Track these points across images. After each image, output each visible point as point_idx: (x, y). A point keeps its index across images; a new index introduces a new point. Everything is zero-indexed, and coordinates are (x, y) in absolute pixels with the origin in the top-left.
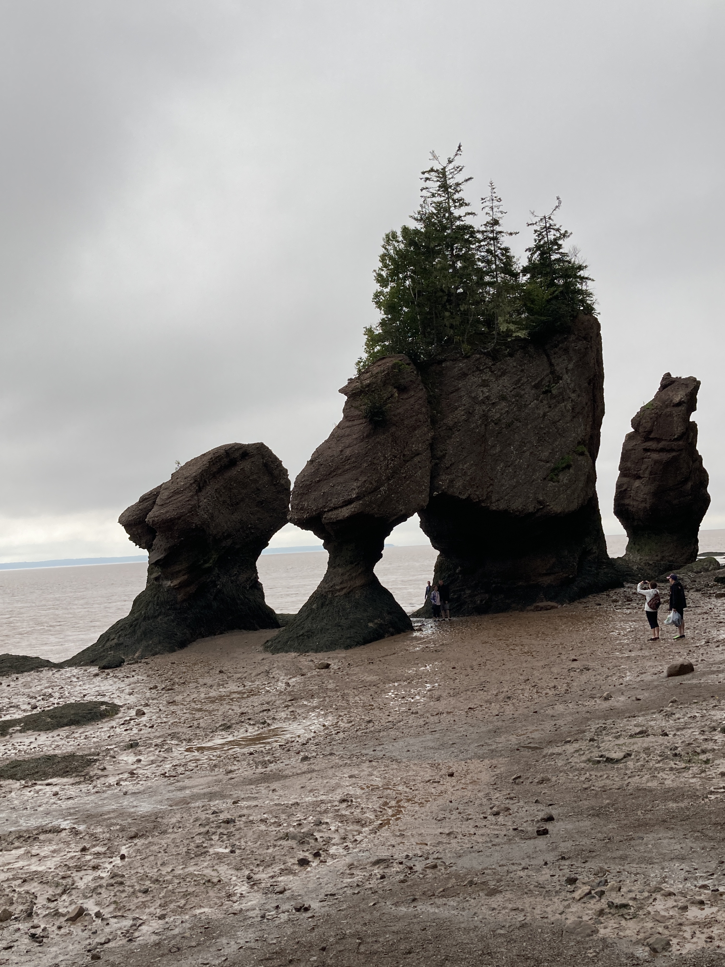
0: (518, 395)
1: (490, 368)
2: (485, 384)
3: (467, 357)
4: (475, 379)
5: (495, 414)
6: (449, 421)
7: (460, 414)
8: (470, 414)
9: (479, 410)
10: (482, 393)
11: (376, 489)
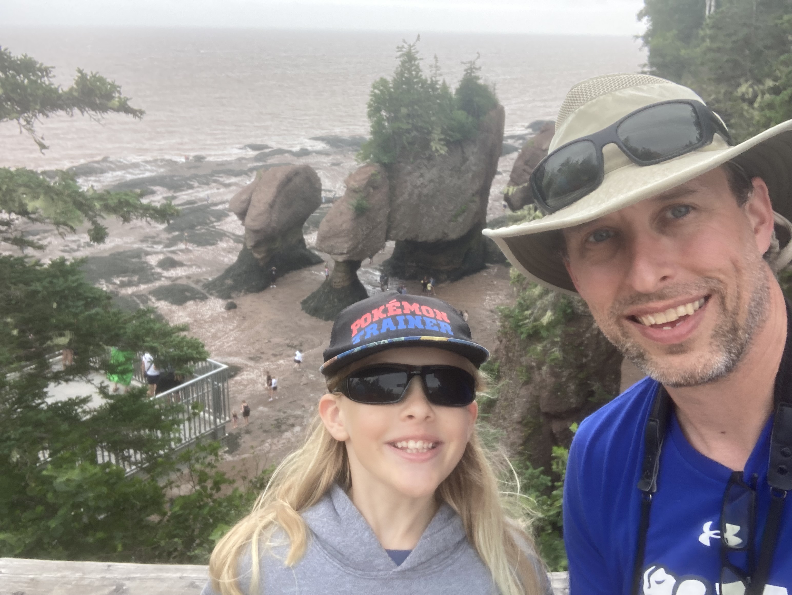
0: (441, 177)
1: (426, 166)
2: (422, 176)
3: (412, 163)
4: (417, 174)
5: (425, 191)
6: (399, 201)
7: (406, 196)
8: (411, 195)
9: (416, 191)
10: (419, 182)
11: (356, 247)
